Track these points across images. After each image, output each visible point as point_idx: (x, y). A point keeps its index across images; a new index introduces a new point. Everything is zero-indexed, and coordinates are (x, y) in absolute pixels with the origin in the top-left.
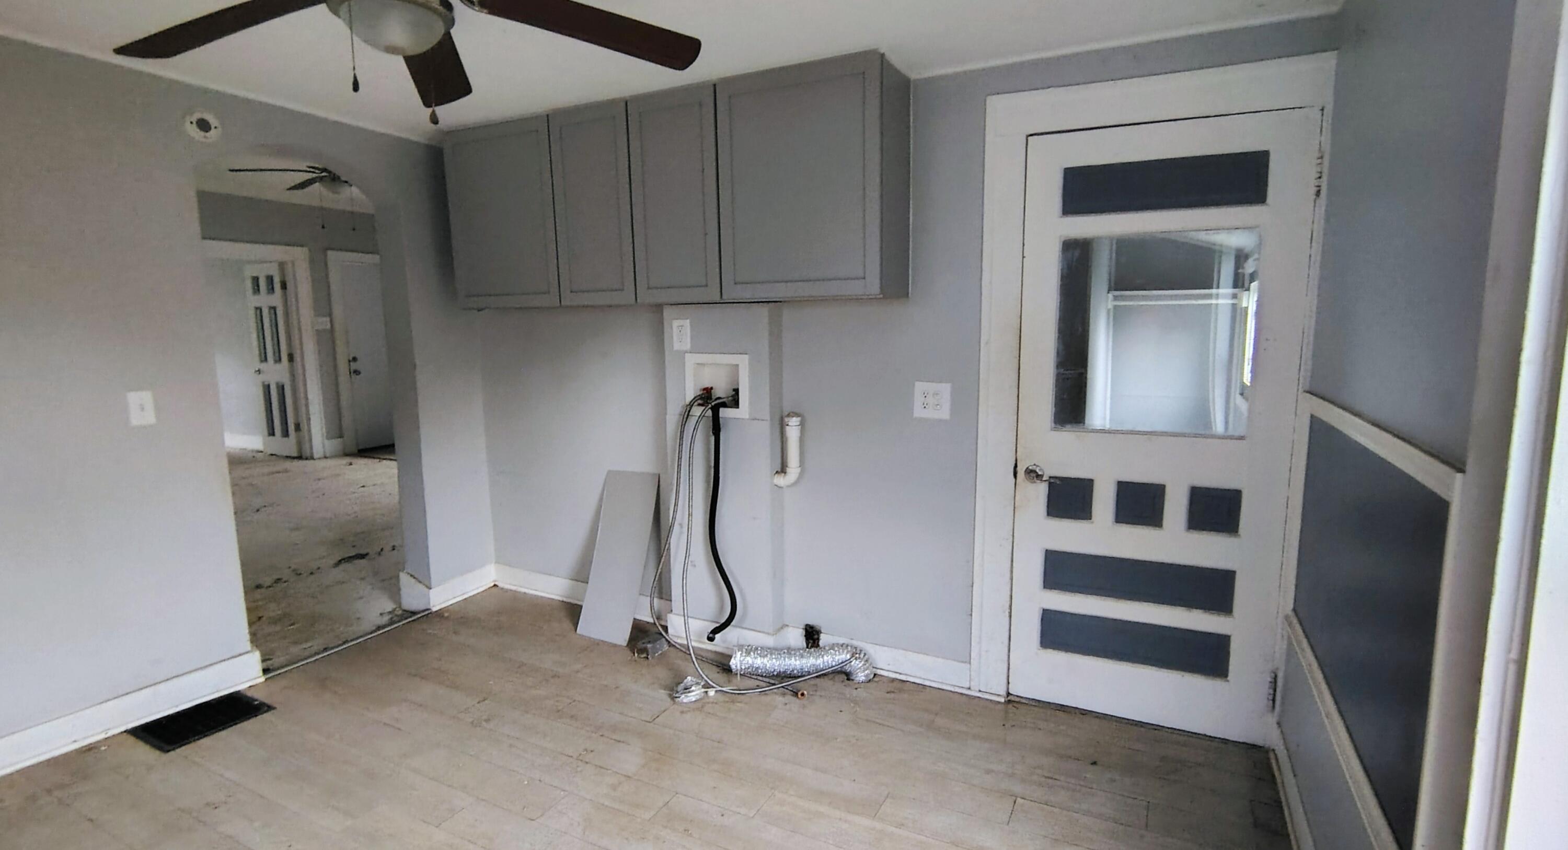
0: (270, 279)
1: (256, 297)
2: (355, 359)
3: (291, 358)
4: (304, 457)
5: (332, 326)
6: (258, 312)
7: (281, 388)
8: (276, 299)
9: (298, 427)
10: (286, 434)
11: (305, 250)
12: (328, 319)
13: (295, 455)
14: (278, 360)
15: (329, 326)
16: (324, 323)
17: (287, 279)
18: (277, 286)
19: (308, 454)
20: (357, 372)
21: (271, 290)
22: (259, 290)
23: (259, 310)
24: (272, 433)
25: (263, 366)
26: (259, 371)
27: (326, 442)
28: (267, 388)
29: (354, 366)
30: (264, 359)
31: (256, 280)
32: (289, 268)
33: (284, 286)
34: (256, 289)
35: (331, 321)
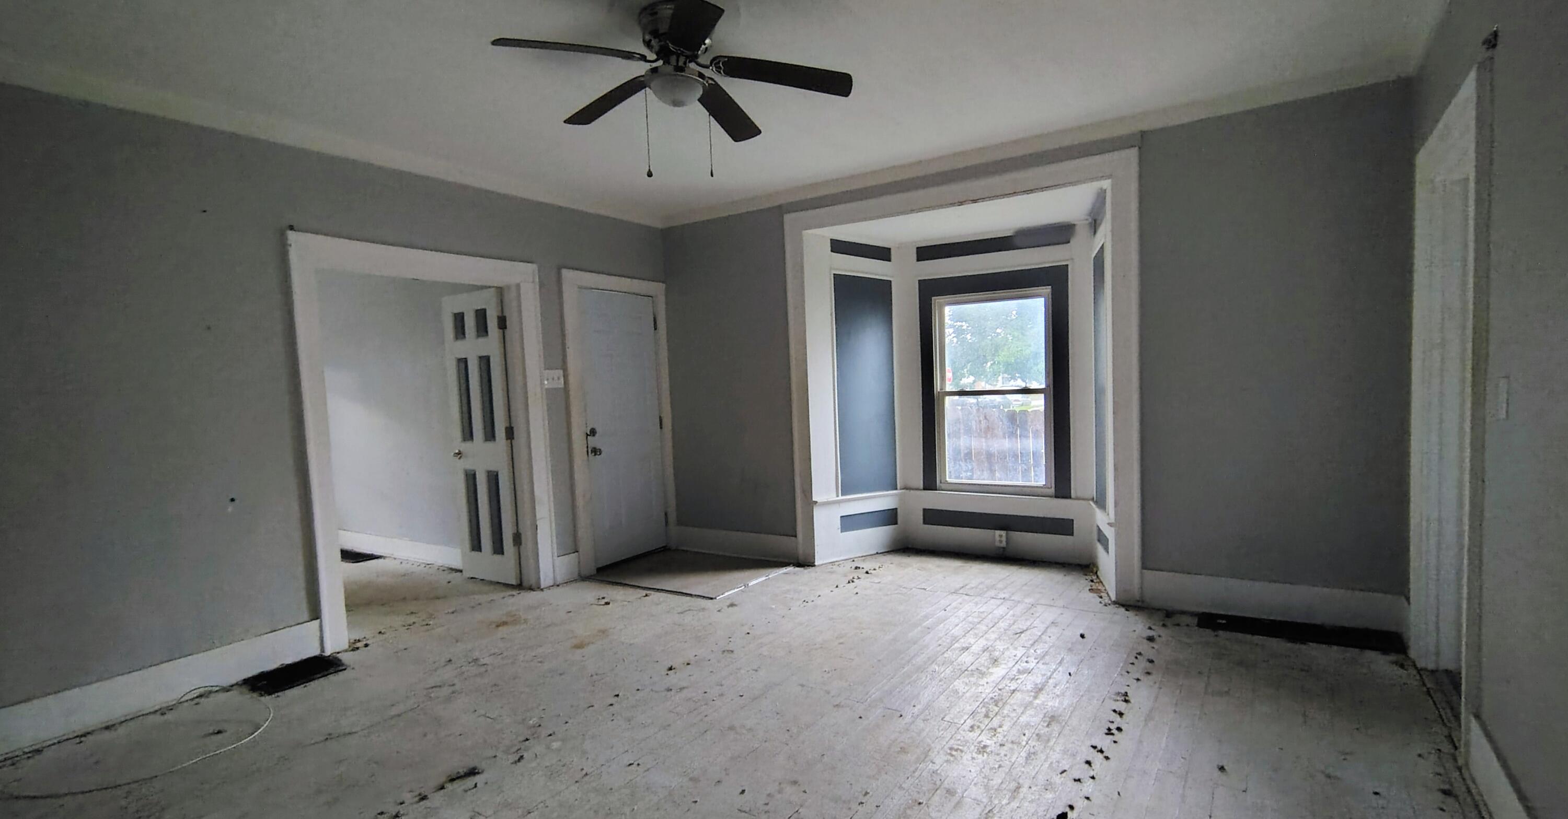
0: (481, 315)
1: (459, 343)
2: (593, 432)
3: (510, 433)
4: (525, 584)
5: (566, 382)
6: (463, 365)
7: (493, 478)
8: (491, 345)
9: (517, 539)
10: (498, 549)
11: (534, 267)
12: (561, 372)
13: (514, 582)
14: (490, 435)
15: (561, 385)
16: (554, 380)
17: (507, 314)
18: (492, 324)
19: (533, 582)
20: (596, 451)
21: (482, 329)
22: (464, 334)
23: (463, 363)
24: (476, 546)
25: (466, 447)
26: (459, 453)
27: (559, 561)
28: (471, 478)
29: (593, 441)
30: (468, 435)
31: (459, 319)
32: (510, 296)
33: (502, 323)
34: (460, 331)
35: (566, 377)
